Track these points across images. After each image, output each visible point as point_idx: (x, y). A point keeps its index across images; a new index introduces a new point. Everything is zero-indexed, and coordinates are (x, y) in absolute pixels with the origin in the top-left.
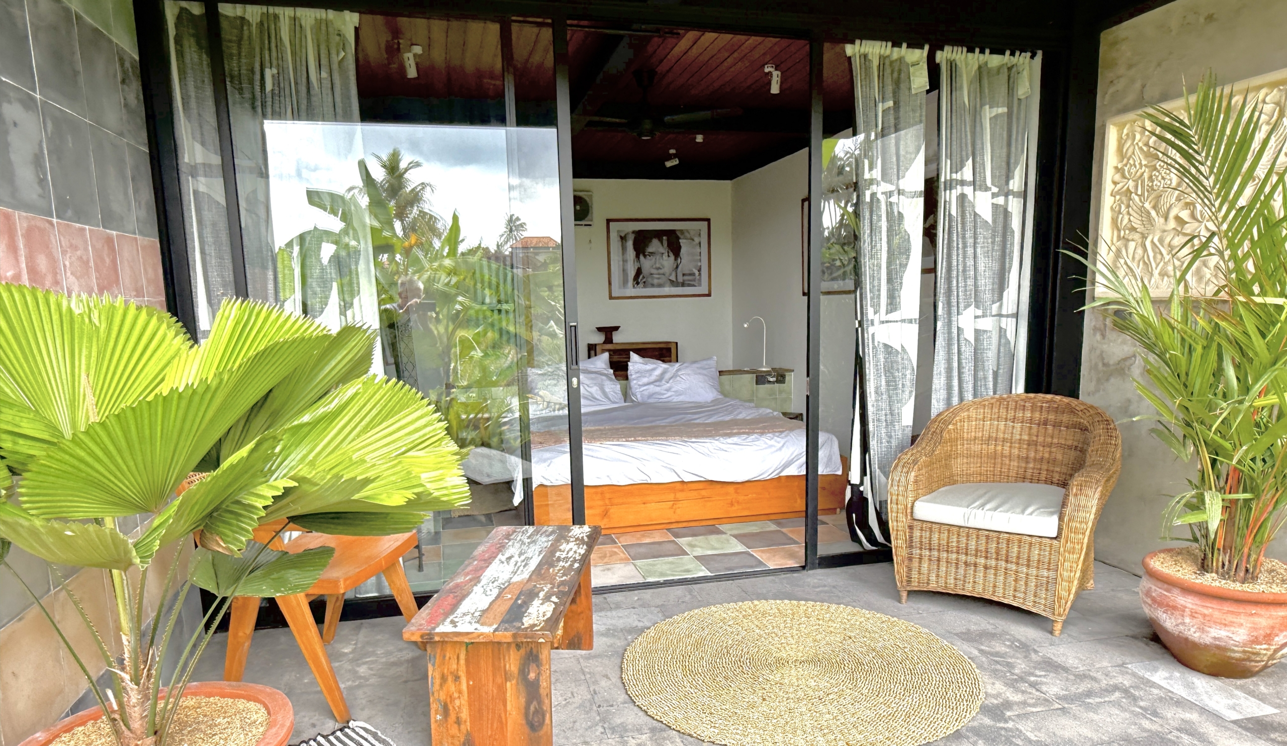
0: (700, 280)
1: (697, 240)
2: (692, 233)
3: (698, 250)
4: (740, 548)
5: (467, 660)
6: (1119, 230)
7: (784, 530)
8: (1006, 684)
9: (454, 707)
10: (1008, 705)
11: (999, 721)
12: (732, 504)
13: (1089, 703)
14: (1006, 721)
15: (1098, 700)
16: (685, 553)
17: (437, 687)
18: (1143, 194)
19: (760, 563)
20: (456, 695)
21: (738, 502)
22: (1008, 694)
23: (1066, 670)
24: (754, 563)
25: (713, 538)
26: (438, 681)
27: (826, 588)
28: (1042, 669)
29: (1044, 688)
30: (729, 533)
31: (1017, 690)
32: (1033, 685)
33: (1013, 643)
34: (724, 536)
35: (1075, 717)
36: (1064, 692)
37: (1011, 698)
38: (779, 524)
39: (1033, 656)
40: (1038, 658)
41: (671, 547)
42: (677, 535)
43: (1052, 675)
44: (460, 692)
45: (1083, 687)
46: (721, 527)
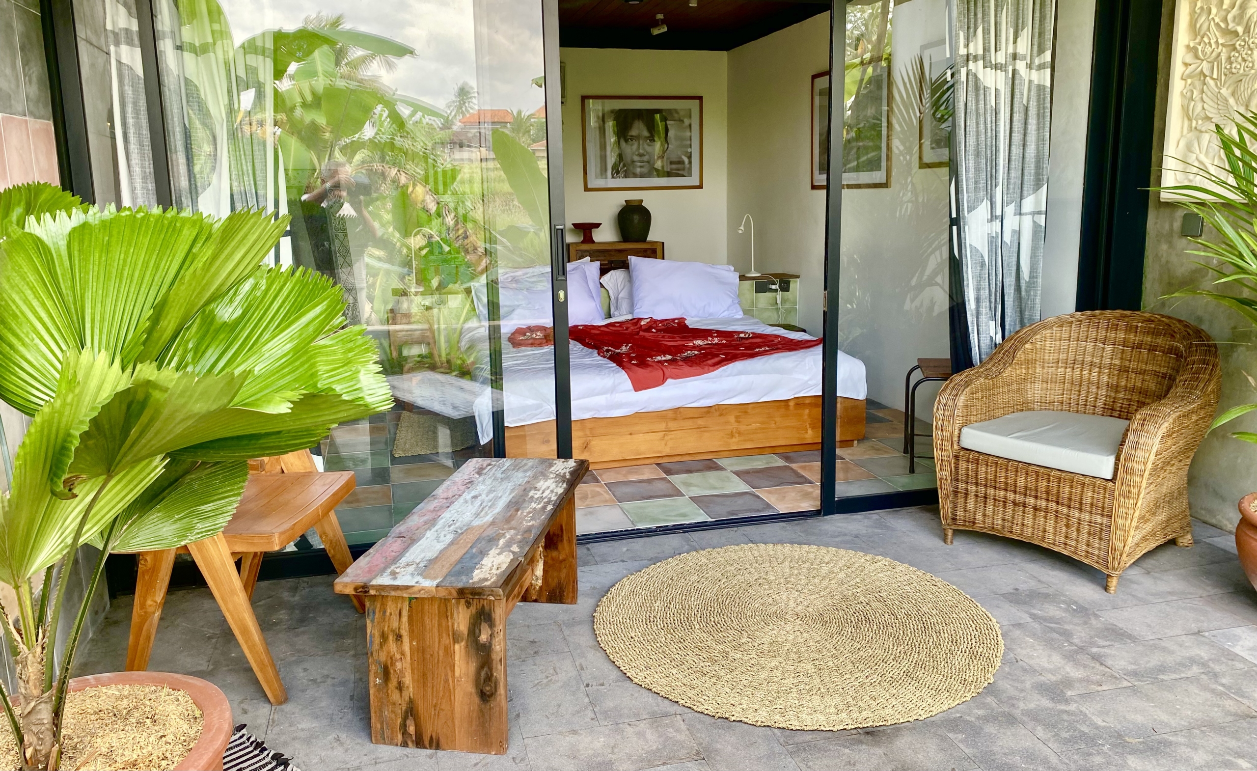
0: (690, 169)
1: (687, 122)
2: (682, 113)
3: (688, 134)
4: (743, 487)
5: (410, 617)
6: (1190, 119)
7: (794, 466)
8: (1065, 657)
9: (395, 671)
10: (1068, 683)
11: (1060, 702)
12: (732, 435)
13: (1163, 680)
14: (1067, 701)
15: (1174, 676)
16: (679, 494)
17: (376, 646)
18: (1219, 79)
19: (768, 506)
20: (398, 656)
21: (740, 433)
22: (1068, 669)
23: (1132, 638)
24: (761, 507)
25: (712, 475)
26: (377, 640)
27: (847, 538)
28: (1105, 638)
29: (1109, 662)
30: (729, 469)
31: (1077, 664)
32: (1096, 658)
33: (1069, 606)
34: (723, 472)
35: (1149, 699)
36: (1134, 667)
37: (1072, 674)
38: (787, 458)
39: (1093, 621)
40: (1099, 625)
41: (661, 486)
42: (668, 472)
43: (1117, 645)
44: (403, 654)
45: (1155, 660)
46: (720, 462)
